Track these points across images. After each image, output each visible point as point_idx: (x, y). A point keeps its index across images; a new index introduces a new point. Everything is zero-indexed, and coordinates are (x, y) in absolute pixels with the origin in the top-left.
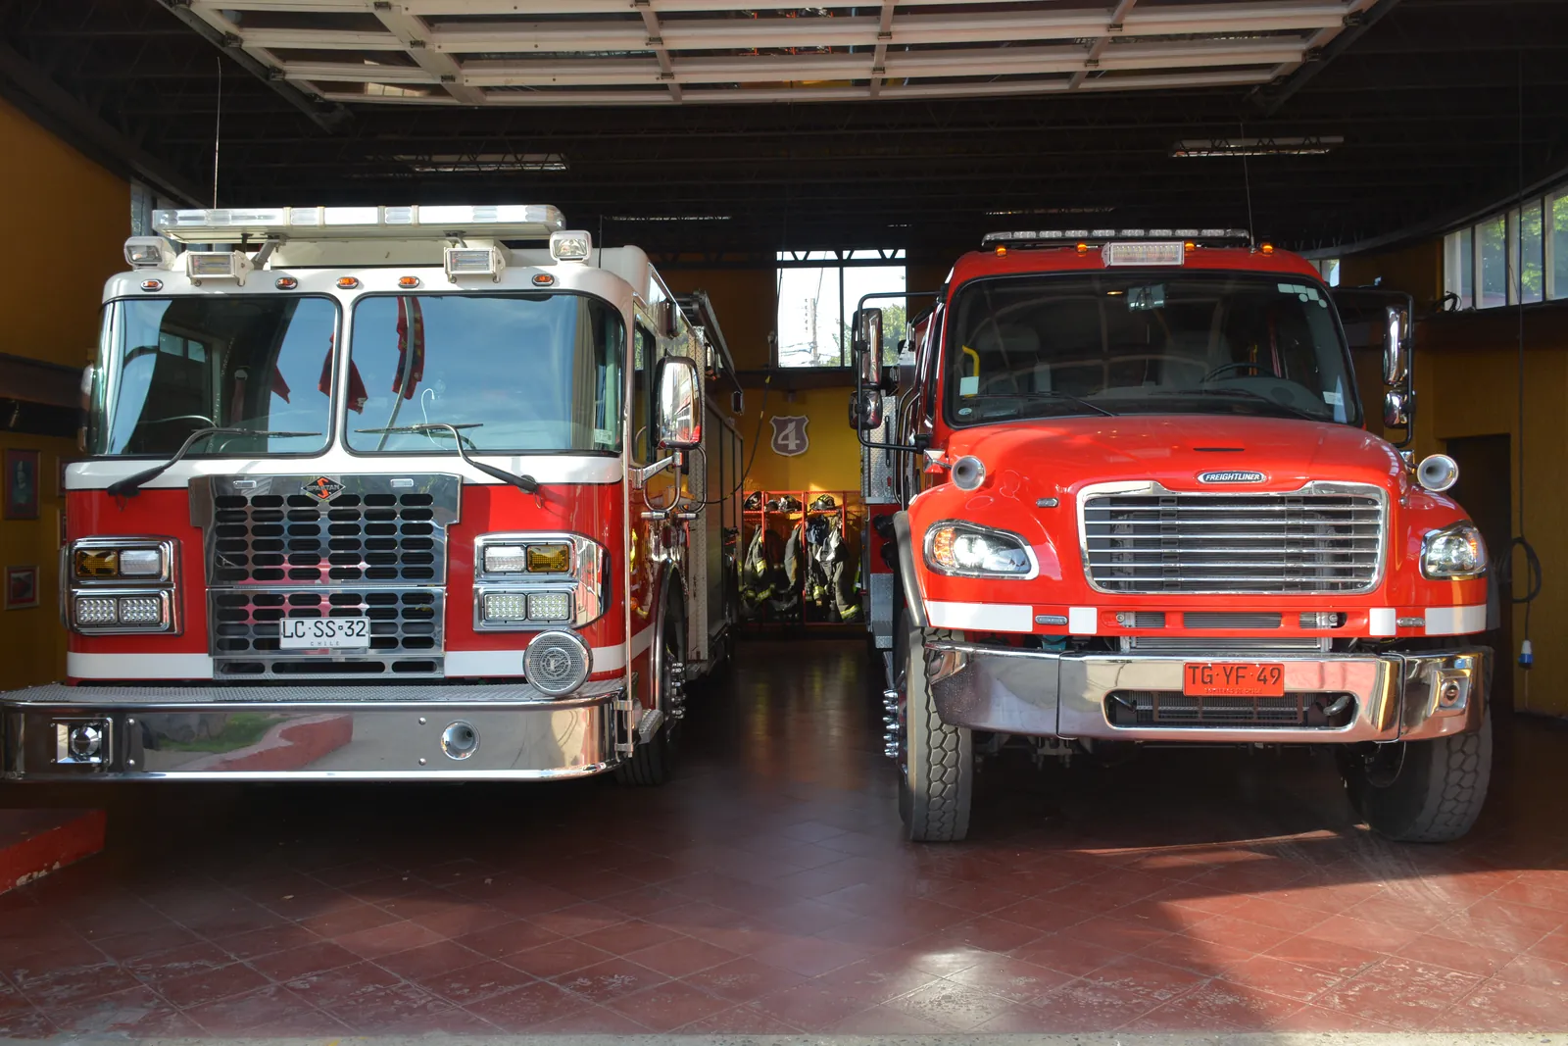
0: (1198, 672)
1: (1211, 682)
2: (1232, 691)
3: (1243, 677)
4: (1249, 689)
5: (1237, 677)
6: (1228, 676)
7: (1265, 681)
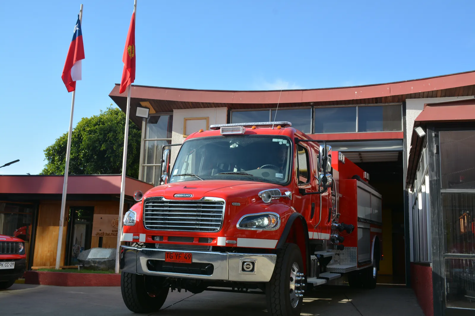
0: (169, 254)
1: (172, 258)
2: (177, 261)
3: (181, 257)
4: (182, 261)
5: (179, 257)
6: (177, 256)
7: (186, 258)
